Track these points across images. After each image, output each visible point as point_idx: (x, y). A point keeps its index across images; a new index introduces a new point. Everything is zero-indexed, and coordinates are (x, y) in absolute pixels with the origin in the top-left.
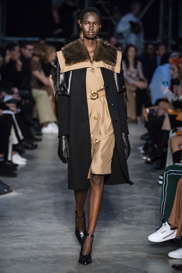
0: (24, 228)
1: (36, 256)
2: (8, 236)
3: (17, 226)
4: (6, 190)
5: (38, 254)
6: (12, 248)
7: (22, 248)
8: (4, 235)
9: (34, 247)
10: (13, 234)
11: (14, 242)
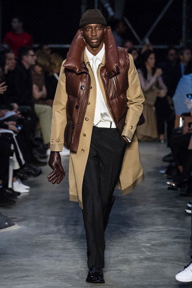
0: (30, 268)
2: (11, 277)
3: (21, 265)
4: (7, 223)
8: (5, 276)
10: (17, 275)
11: (19, 284)
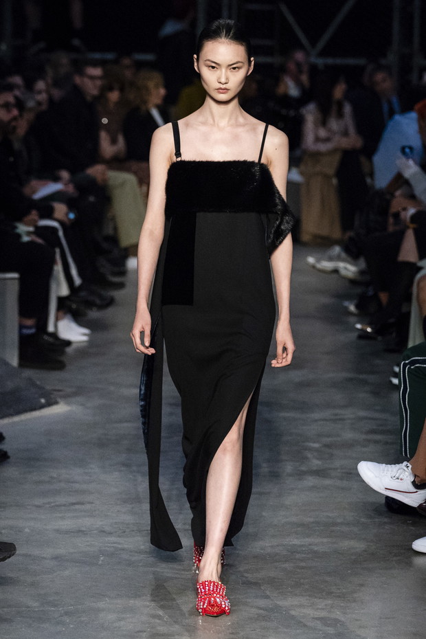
0: (84, 487)
1: (112, 549)
2: (49, 503)
3: (68, 481)
4: (43, 401)
5: (115, 545)
6: (58, 531)
7: (80, 531)
8: (39, 501)
9: (107, 529)
10: (61, 500)
11: (63, 518)
